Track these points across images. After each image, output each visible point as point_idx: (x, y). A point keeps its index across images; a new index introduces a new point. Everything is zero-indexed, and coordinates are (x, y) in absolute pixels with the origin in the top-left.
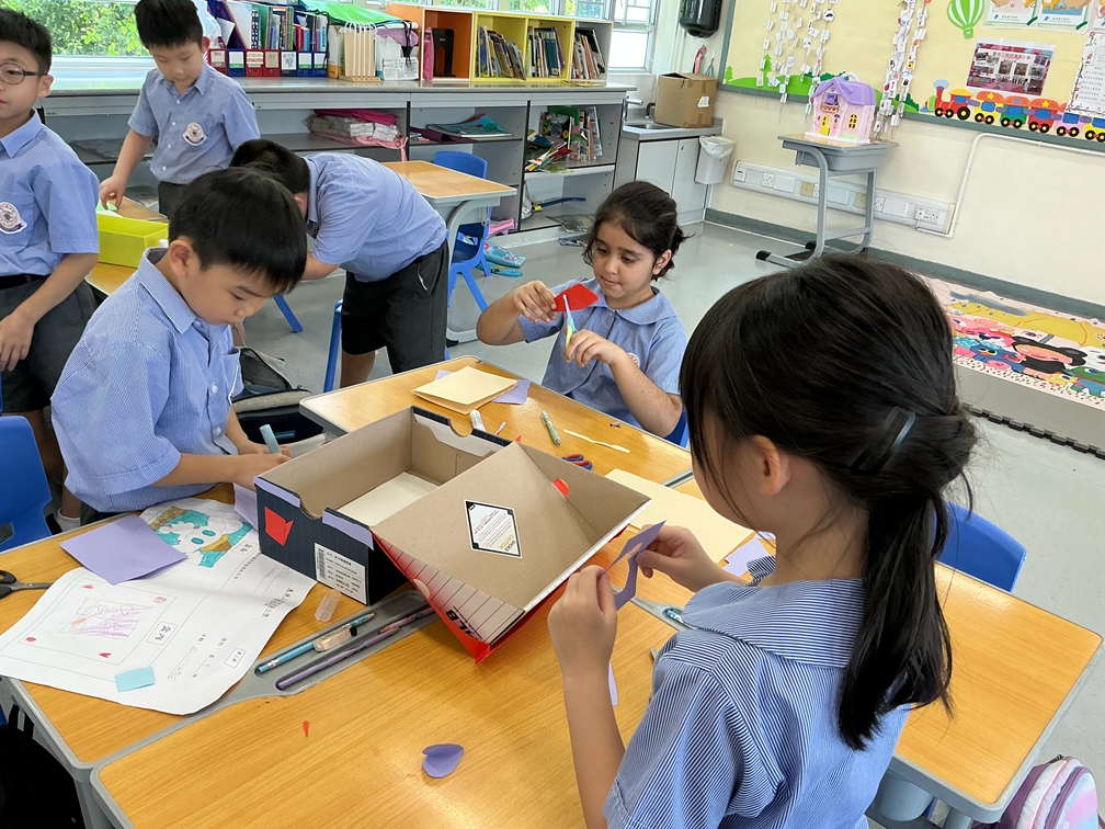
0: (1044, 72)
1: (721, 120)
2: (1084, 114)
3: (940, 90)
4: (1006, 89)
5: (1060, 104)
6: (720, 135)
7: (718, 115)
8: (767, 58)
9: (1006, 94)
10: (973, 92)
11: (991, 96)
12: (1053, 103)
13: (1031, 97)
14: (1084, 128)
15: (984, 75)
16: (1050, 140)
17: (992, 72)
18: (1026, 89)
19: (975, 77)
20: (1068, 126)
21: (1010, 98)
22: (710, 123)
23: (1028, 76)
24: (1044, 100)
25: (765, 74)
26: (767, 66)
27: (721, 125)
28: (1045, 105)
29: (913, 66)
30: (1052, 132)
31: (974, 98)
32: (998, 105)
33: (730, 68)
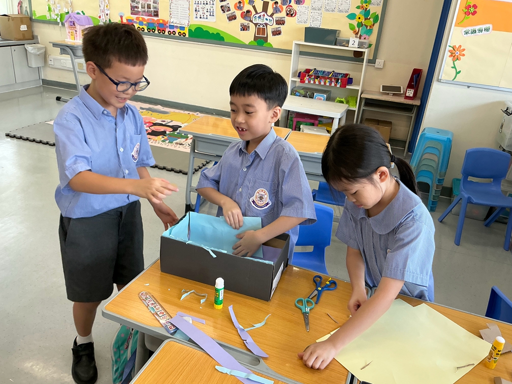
0: (157, 7)
1: (37, 36)
2: (175, 25)
3: (121, 17)
4: (146, 16)
5: (166, 21)
6: (38, 43)
7: (35, 34)
8: (49, 5)
9: (146, 18)
10: (134, 17)
11: (141, 19)
12: (163, 21)
13: (156, 18)
14: (177, 31)
15: (136, 9)
16: (166, 37)
17: (138, 8)
18: (153, 15)
19: (134, 11)
20: (172, 30)
21: (148, 19)
22: (31, 37)
23: (152, 9)
24: (160, 20)
25: (50, 13)
26: (49, 9)
27: (37, 38)
28: (161, 21)
29: (108, 6)
30: (166, 33)
31: (135, 20)
32: (145, 23)
33: (34, 11)
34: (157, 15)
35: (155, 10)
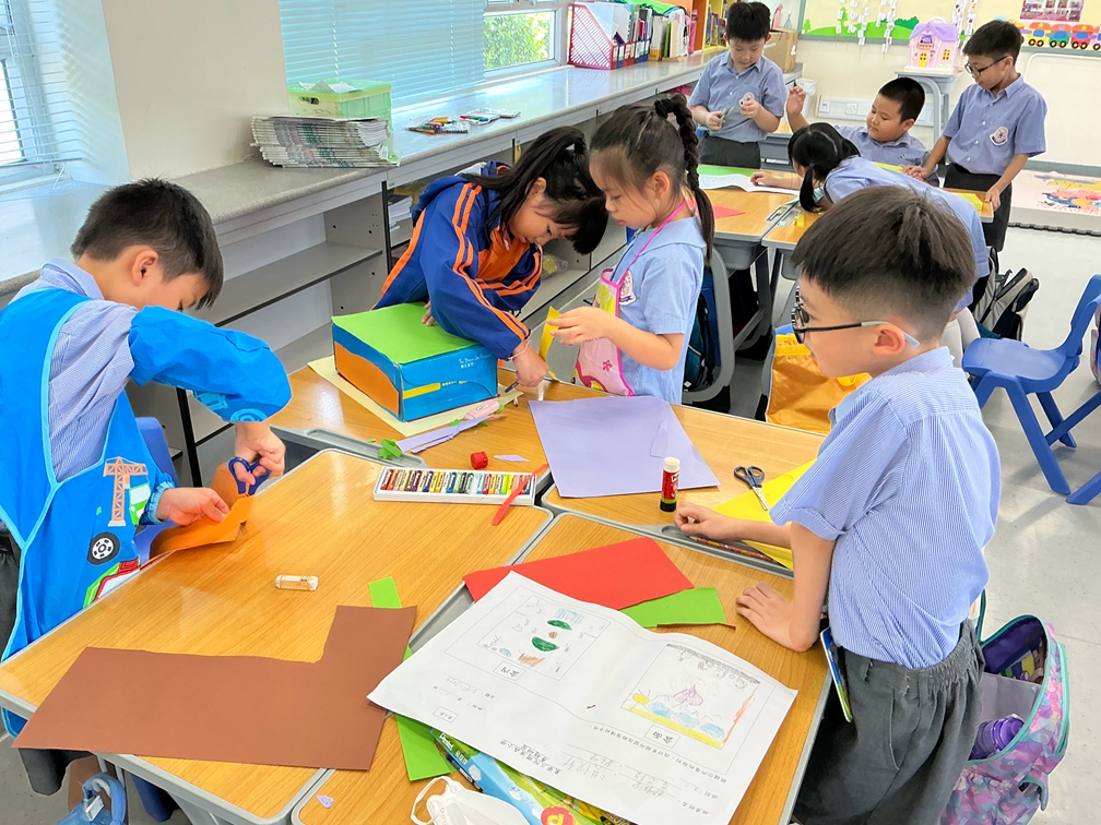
0: (1081, 5)
1: (802, 64)
4: (1052, 19)
5: (1095, 27)
6: (802, 76)
7: (800, 60)
9: (1052, 23)
10: (1026, 23)
11: (1041, 26)
12: (1089, 27)
13: (1072, 24)
15: (1033, 10)
17: (1040, 7)
18: (1067, 18)
19: (1027, 11)
21: (1057, 26)
22: (794, 67)
23: (1069, 9)
24: (1081, 25)
25: (842, 24)
26: (844, 17)
27: (802, 68)
28: (1084, 29)
29: (976, 7)
31: (1027, 28)
32: (1047, 32)
33: (808, 21)
34: (1077, 19)
35: (1075, 9)
